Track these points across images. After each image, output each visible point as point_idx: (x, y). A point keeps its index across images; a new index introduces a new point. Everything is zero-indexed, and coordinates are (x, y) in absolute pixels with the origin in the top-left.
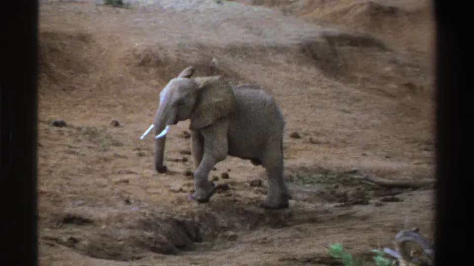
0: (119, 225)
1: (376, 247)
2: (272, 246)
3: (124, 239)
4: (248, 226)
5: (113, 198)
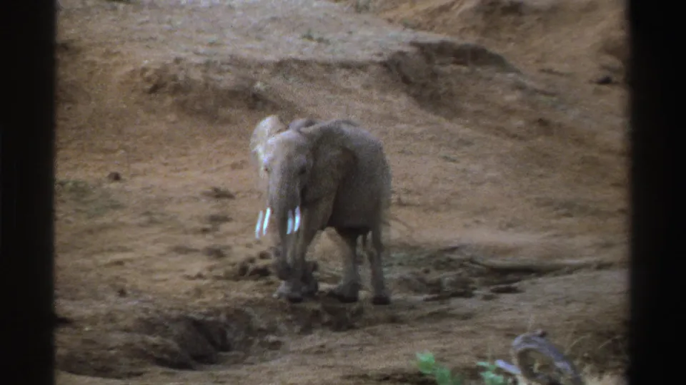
0: (110, 326)
1: (484, 358)
2: (333, 357)
3: (117, 347)
4: (297, 329)
5: (101, 287)
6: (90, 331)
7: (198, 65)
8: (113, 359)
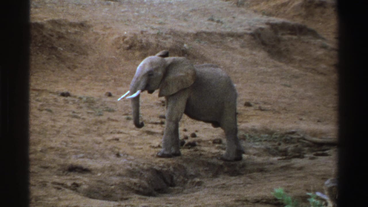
0: (111, 173)
1: (308, 191)
2: (229, 190)
3: (115, 184)
4: (211, 175)
5: (107, 152)
6: (100, 176)
7: (153, 35)
8: (113, 191)
